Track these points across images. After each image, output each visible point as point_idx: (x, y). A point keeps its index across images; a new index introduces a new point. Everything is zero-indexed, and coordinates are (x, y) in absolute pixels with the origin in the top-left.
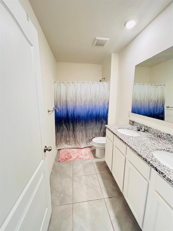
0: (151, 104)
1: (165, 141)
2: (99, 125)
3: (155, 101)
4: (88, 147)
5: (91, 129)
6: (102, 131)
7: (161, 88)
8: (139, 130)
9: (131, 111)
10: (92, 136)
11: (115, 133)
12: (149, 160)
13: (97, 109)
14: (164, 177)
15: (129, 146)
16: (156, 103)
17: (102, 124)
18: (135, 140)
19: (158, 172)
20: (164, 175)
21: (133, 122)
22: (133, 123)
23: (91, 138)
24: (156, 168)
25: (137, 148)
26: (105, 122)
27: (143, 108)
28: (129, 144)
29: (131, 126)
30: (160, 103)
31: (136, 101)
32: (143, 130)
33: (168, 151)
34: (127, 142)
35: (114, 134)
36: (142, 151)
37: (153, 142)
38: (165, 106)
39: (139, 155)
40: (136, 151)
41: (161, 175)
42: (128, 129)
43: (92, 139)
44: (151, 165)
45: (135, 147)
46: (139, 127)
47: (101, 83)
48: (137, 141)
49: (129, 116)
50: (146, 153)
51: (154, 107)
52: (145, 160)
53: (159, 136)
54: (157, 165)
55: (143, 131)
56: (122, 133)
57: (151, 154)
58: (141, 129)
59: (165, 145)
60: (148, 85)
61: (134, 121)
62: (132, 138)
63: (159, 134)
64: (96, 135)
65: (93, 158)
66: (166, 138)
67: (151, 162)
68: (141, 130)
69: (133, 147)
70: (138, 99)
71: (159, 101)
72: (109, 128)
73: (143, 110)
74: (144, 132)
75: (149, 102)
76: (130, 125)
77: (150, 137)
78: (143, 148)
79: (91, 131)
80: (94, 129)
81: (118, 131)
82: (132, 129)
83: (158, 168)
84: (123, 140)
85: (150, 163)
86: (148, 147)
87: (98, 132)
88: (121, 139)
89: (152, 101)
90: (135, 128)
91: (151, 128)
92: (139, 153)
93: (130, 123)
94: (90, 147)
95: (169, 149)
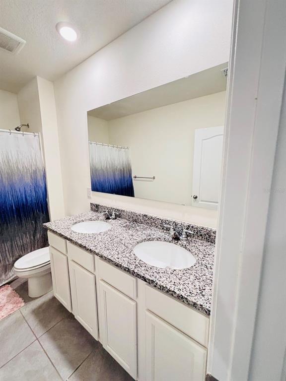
0: (117, 173)
1: (143, 225)
2: (29, 225)
3: (121, 170)
4: (4, 285)
5: (8, 241)
6: (38, 236)
7: (125, 151)
8: (108, 218)
9: (91, 187)
10: (13, 256)
11: (69, 237)
12: (132, 267)
13: (18, 190)
14: (155, 286)
15: (97, 254)
16: (122, 172)
17: (36, 222)
18: (106, 238)
19: (147, 282)
20: (155, 284)
21: (97, 206)
22: (96, 208)
23: (11, 260)
24: (143, 277)
25: (112, 253)
26: (42, 216)
27: (107, 180)
28: (97, 251)
29: (95, 214)
30: (127, 173)
31: (96, 170)
32: (113, 217)
33: (149, 240)
34: (93, 248)
35: (66, 238)
36: (120, 256)
37: (130, 232)
38: (133, 176)
39: (117, 266)
40: (112, 259)
41: (152, 285)
42: (91, 220)
43: (14, 262)
44: (136, 276)
45: (108, 252)
46: (107, 212)
47: (19, 135)
48: (109, 240)
49: (89, 197)
50: (126, 257)
51: (121, 179)
52: (128, 271)
53: (136, 220)
54: (144, 272)
55: (114, 219)
56: (80, 232)
57: (133, 256)
58: (111, 215)
59: (144, 232)
60: (108, 146)
61: (98, 203)
62: (100, 237)
63: (134, 218)
64: (25, 250)
65: (23, 304)
66: (143, 221)
67: (136, 271)
68: (111, 217)
69: (106, 254)
70: (98, 166)
71: (125, 169)
72: (53, 228)
73: (107, 184)
74: (116, 218)
75: (114, 173)
76: (92, 212)
77: (125, 225)
78: (120, 250)
79: (9, 243)
80: (17, 238)
81: (72, 229)
82: (97, 219)
83: (147, 276)
84: (85, 247)
85: (134, 273)
86: (126, 245)
87: (28, 240)
88: (81, 246)
89: (118, 170)
90: (101, 216)
91: (124, 211)
92: (117, 261)
93: (92, 209)
94: (9, 283)
95: (150, 237)
